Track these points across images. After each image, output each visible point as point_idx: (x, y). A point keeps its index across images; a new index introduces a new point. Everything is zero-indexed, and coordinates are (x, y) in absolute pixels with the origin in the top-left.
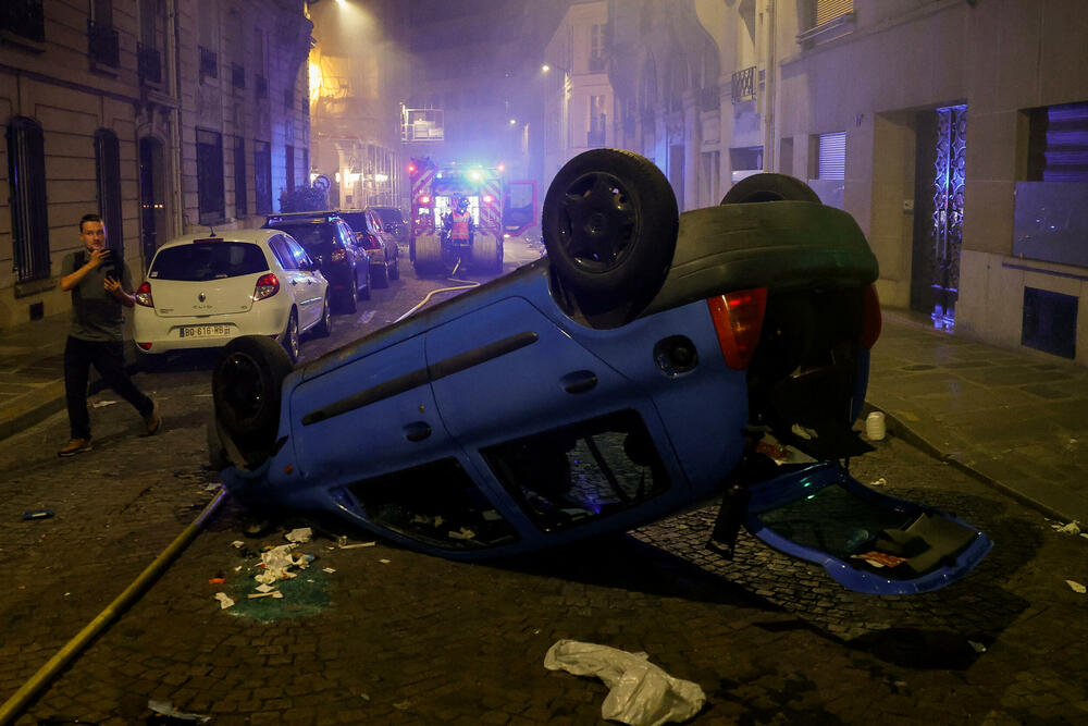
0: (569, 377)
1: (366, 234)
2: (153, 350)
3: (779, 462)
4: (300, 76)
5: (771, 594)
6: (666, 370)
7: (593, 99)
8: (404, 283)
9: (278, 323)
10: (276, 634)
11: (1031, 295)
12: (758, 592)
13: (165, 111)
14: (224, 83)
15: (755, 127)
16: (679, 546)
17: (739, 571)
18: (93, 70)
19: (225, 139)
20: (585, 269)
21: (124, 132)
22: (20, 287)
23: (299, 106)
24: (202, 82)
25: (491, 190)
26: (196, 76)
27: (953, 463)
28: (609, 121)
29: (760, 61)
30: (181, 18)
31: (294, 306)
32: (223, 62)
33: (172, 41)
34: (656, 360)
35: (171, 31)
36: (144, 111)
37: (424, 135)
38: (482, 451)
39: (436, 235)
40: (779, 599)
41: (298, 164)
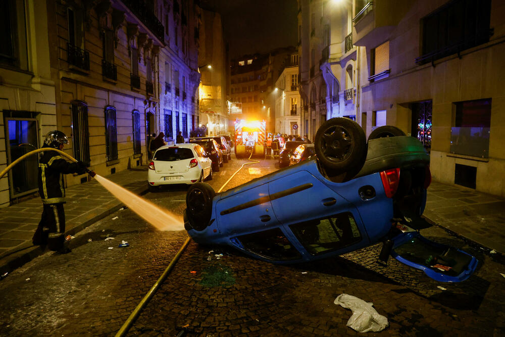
0: (324, 200)
1: (221, 145)
2: (154, 185)
3: (403, 232)
4: (196, 93)
5: (394, 278)
6: (363, 198)
7: (292, 99)
8: (233, 161)
9: (198, 175)
10: (219, 294)
11: (458, 167)
12: (389, 277)
13: (154, 104)
14: (173, 94)
15: (353, 108)
16: (355, 258)
17: (379, 269)
18: (132, 90)
19: (173, 113)
20: (333, 161)
21: (141, 110)
22: (108, 163)
23: (196, 102)
24: (166, 94)
25: (261, 130)
26: (164, 92)
27: (440, 227)
28: (299, 106)
29: (354, 86)
30: (160, 73)
31: (202, 170)
32: (173, 87)
33: (157, 80)
34: (359, 194)
35: (157, 77)
36: (148, 103)
37: (235, 111)
38: (289, 226)
39: (243, 145)
40: (397, 280)
41: (196, 121)
